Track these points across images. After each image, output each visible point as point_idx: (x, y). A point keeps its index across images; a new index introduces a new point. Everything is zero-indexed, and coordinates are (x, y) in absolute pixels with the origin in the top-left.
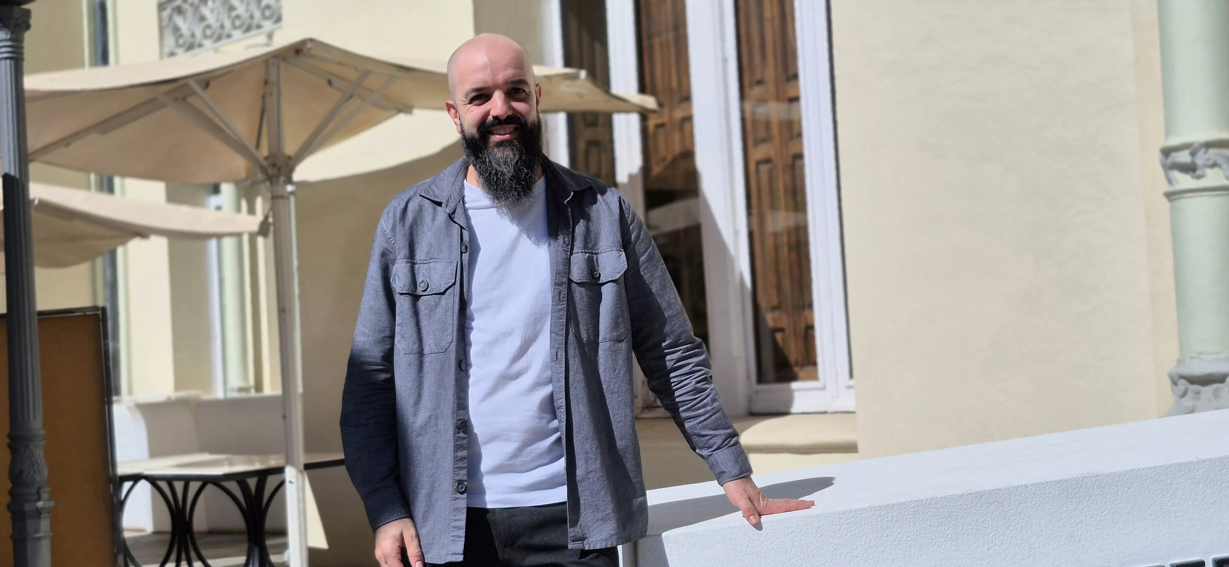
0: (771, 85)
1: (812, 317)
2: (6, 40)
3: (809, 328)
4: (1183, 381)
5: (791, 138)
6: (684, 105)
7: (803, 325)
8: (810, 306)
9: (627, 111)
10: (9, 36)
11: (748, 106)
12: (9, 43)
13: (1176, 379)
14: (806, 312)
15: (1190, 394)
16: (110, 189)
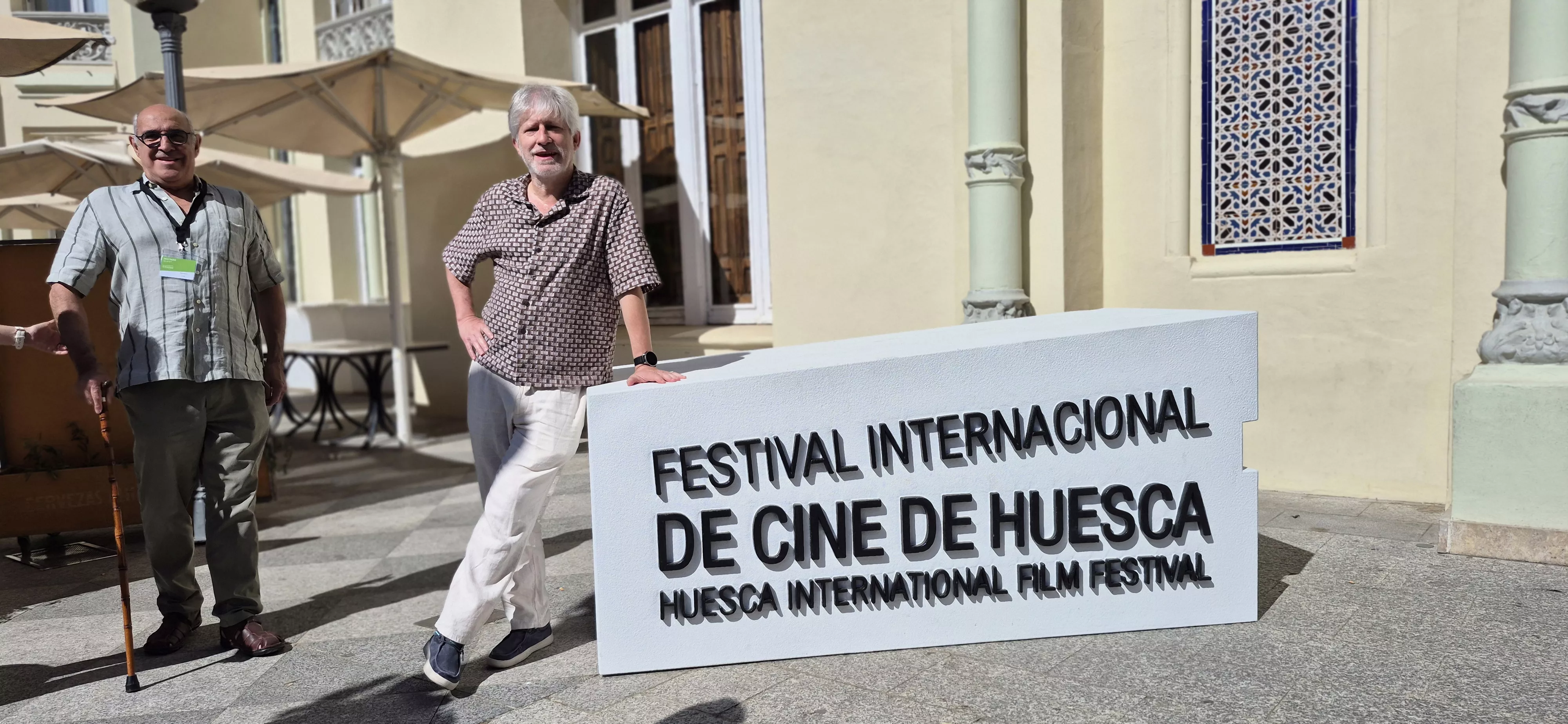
0: (725, 104)
1: (749, 262)
2: (168, 38)
3: (747, 269)
4: (970, 306)
5: (738, 141)
6: (668, 115)
7: (743, 267)
8: (748, 254)
9: (630, 118)
10: (170, 35)
11: (710, 119)
12: (170, 40)
13: (966, 304)
14: (745, 259)
15: (974, 314)
16: (285, 159)
